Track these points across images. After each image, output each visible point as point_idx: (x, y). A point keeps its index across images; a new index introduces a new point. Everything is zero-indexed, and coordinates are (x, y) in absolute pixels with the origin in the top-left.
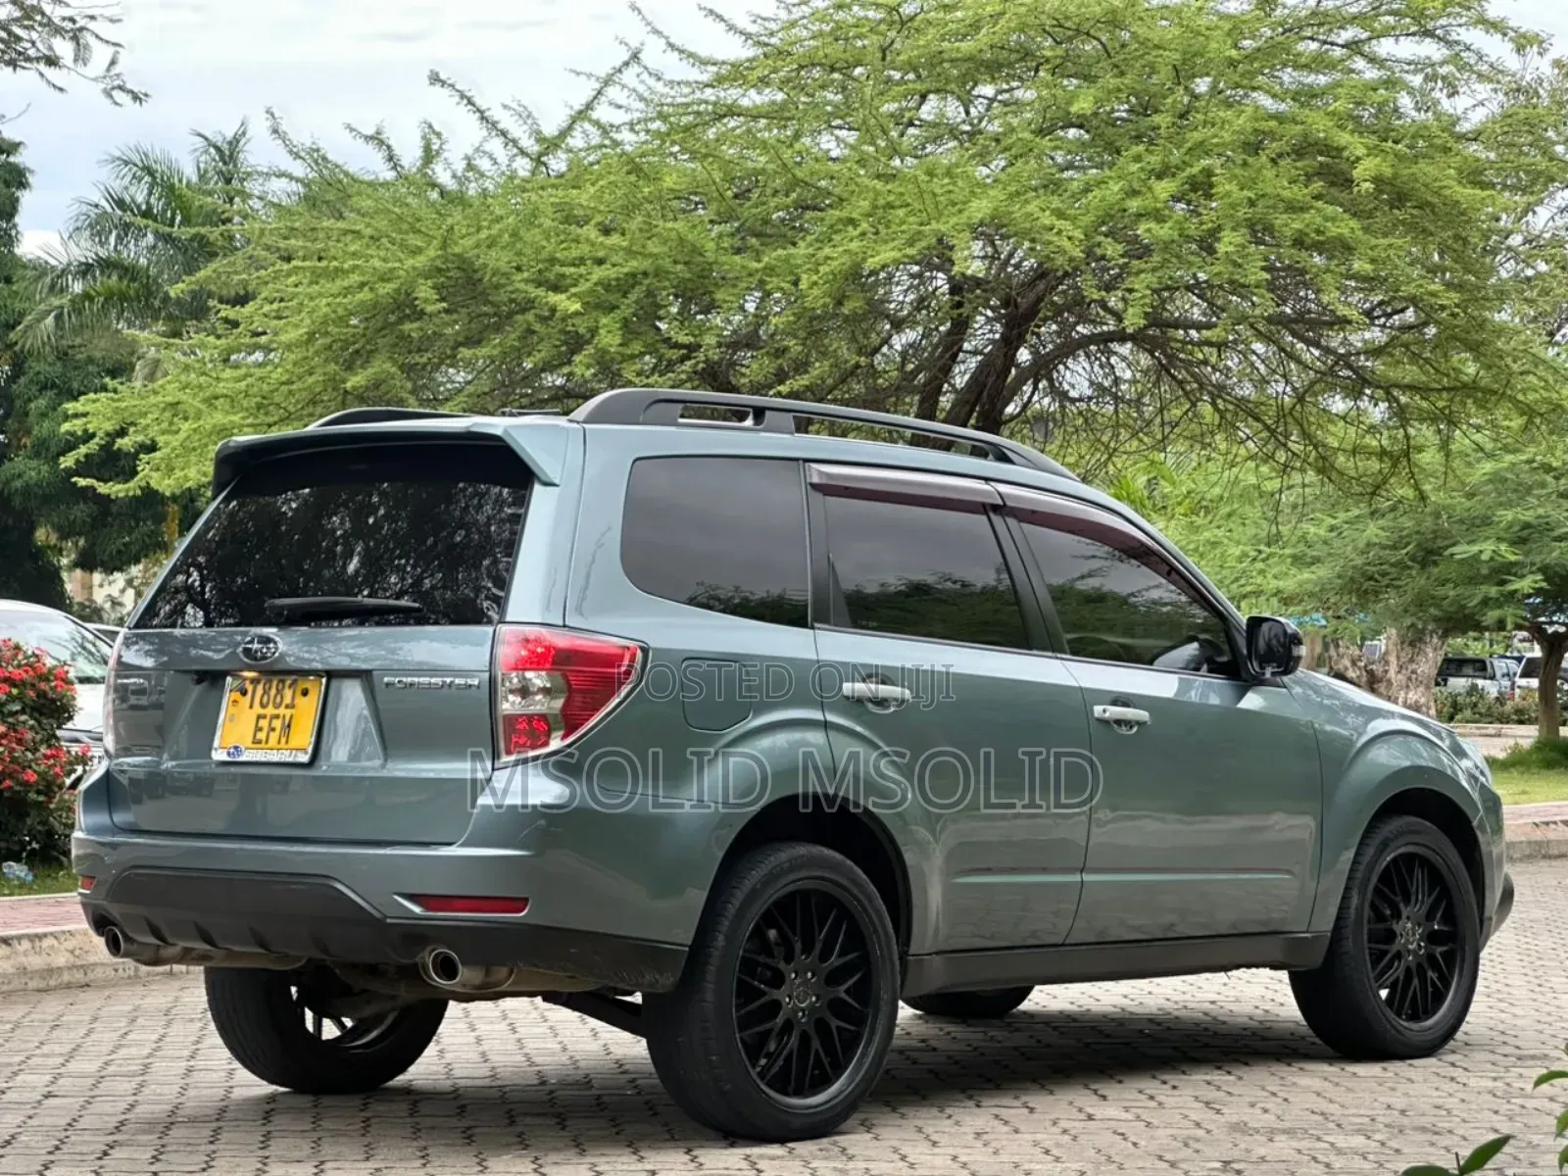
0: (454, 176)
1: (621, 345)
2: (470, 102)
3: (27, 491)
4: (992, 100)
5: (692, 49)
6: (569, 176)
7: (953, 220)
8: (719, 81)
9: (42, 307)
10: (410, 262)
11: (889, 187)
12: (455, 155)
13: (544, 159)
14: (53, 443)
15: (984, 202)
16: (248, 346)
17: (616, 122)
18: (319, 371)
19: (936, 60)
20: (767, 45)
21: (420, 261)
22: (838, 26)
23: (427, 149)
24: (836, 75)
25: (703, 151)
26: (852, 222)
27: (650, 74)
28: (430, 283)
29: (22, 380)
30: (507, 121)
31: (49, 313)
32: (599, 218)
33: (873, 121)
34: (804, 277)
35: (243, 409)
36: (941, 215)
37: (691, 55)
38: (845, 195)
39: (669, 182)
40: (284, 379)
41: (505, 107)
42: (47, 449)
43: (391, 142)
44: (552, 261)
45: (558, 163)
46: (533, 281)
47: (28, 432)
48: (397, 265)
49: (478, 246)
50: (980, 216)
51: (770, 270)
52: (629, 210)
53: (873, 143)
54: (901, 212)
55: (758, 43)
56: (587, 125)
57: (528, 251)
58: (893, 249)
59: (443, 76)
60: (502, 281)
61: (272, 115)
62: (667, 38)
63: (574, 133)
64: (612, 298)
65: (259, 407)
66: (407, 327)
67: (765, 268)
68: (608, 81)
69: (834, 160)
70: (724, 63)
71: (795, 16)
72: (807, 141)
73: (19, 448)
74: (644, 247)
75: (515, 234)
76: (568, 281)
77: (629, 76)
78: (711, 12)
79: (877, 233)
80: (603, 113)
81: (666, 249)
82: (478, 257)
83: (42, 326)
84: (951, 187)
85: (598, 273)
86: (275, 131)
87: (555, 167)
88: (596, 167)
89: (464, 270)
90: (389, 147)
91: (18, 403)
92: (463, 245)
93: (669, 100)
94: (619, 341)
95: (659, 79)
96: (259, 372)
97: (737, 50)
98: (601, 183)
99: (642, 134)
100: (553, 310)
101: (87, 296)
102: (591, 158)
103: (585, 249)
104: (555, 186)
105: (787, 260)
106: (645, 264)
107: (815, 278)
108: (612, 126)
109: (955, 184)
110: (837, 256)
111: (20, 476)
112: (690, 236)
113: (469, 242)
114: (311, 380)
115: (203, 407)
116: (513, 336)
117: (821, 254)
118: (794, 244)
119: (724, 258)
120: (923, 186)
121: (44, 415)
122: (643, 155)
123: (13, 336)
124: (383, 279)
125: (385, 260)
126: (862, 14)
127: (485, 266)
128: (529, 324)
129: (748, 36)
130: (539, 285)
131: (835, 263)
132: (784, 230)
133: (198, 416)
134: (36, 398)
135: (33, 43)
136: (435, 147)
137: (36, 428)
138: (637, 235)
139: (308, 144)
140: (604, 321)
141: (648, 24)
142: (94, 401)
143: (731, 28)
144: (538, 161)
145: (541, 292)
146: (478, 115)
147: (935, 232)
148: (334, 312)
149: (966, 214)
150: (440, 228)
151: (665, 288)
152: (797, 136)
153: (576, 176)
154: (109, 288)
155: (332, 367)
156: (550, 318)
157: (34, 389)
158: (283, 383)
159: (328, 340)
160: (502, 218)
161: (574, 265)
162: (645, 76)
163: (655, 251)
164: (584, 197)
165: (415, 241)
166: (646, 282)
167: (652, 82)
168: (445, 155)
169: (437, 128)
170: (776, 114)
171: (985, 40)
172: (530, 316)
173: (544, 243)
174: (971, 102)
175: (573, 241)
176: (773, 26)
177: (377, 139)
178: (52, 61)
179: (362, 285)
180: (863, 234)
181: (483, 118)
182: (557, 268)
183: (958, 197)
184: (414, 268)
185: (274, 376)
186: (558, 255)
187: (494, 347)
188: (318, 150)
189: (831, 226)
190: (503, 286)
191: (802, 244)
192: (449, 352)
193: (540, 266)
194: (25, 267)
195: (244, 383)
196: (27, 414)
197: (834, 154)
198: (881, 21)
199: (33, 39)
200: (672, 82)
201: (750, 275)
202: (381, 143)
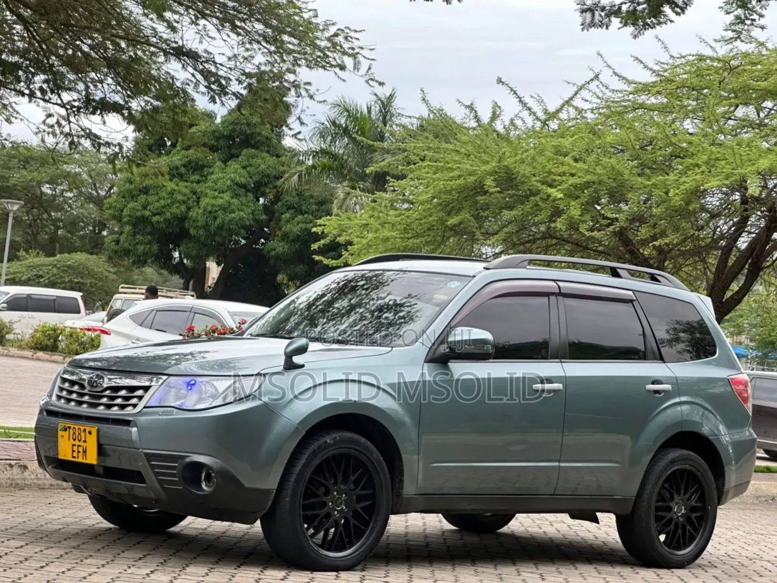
0: (504, 127)
1: (580, 215)
2: (515, 93)
3: (277, 257)
4: (771, 109)
5: (625, 76)
6: (559, 132)
7: (749, 169)
8: (636, 92)
9: (293, 171)
10: (483, 168)
11: (718, 150)
12: (506, 118)
13: (547, 122)
14: (291, 235)
15: (766, 161)
16: (401, 200)
17: (585, 108)
18: (435, 215)
19: (746, 88)
20: (662, 76)
21: (488, 168)
22: (699, 69)
23: (494, 113)
24: (694, 92)
25: (628, 126)
26: (698, 166)
27: (603, 85)
28: (492, 178)
29: (280, 204)
30: (531, 103)
31: (295, 173)
32: (574, 154)
33: (712, 118)
34: (672, 190)
35: (398, 230)
36: (743, 165)
37: (624, 78)
38: (695, 152)
39: (609, 139)
40: (418, 217)
41: (532, 97)
42: (288, 238)
43: (477, 109)
44: (550, 173)
45: (554, 125)
46: (540, 181)
47: (280, 229)
48: (477, 168)
49: (515, 163)
50: (764, 167)
51: (655, 186)
52: (588, 151)
53: (711, 127)
54: (723, 163)
55: (658, 75)
56: (571, 109)
57: (539, 167)
58: (717, 181)
59: (503, 80)
60: (526, 180)
61: (423, 92)
62: (613, 69)
63: (563, 111)
64: (578, 193)
65: (405, 229)
66: (479, 198)
67: (653, 184)
68: (581, 88)
69: (691, 134)
70: (640, 83)
71: (677, 64)
72: (678, 124)
73: (275, 236)
74: (595, 169)
75: (533, 158)
76: (557, 183)
77: (593, 86)
78: (637, 59)
79: (710, 172)
80: (578, 102)
81: (604, 172)
82: (515, 168)
83: (292, 179)
84: (749, 152)
85: (572, 180)
86: (424, 99)
87: (552, 127)
88: (572, 128)
89: (507, 173)
90: (476, 111)
91: (276, 215)
92: (508, 162)
93: (612, 99)
94: (579, 214)
95: (607, 88)
96: (407, 214)
97: (648, 78)
98: (575, 137)
99: (597, 115)
100: (549, 196)
101: (314, 167)
102: (570, 124)
103: (566, 168)
104: (552, 136)
105: (664, 182)
106: (594, 178)
107: (677, 191)
108: (583, 110)
109: (751, 150)
110: (689, 182)
111: (274, 249)
112: (617, 167)
113: (511, 160)
114: (431, 219)
115: (380, 227)
116: (528, 207)
117: (682, 180)
118: (668, 174)
119: (633, 178)
120: (736, 151)
121: (288, 221)
122: (597, 125)
123: (279, 183)
124: (470, 175)
125: (471, 165)
126: (711, 64)
127: (519, 172)
128: (537, 201)
129: (654, 71)
130: (543, 184)
131: (687, 185)
132: (663, 166)
133: (377, 231)
134: (285, 213)
135: (334, 58)
136: (498, 113)
137: (284, 227)
138: (593, 163)
139: (438, 107)
140: (573, 203)
141: (605, 62)
142: (329, 220)
143: (646, 67)
144: (545, 123)
145: (544, 187)
146: (518, 99)
147: (740, 174)
148: (445, 188)
149: (756, 166)
150: (498, 153)
151: (603, 190)
152: (674, 121)
153: (562, 133)
154: (324, 163)
155: (441, 214)
156: (547, 199)
157: (285, 208)
158: (417, 219)
159: (441, 201)
160: (528, 150)
161: (560, 176)
162: (601, 86)
163: (600, 172)
164: (567, 142)
165: (485, 157)
166: (594, 186)
167: (603, 89)
168: (502, 117)
169: (499, 104)
170: (663, 110)
171: (773, 81)
172: (537, 198)
173: (547, 164)
174: (762, 110)
175: (560, 163)
176: (666, 66)
177: (471, 107)
178: (342, 68)
179: (460, 176)
180: (703, 172)
181: (521, 101)
182: (552, 177)
183: (752, 157)
184: (485, 171)
185: (414, 215)
186: (553, 170)
187: (519, 211)
188: (442, 110)
189: (687, 167)
190: (526, 183)
191: (671, 174)
192: (497, 211)
193: (545, 175)
194: (285, 150)
195: (400, 218)
196: (280, 220)
197: (690, 131)
198: (721, 68)
199: (335, 57)
200: (613, 90)
201: (645, 187)
202: (473, 109)
